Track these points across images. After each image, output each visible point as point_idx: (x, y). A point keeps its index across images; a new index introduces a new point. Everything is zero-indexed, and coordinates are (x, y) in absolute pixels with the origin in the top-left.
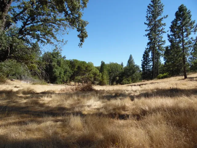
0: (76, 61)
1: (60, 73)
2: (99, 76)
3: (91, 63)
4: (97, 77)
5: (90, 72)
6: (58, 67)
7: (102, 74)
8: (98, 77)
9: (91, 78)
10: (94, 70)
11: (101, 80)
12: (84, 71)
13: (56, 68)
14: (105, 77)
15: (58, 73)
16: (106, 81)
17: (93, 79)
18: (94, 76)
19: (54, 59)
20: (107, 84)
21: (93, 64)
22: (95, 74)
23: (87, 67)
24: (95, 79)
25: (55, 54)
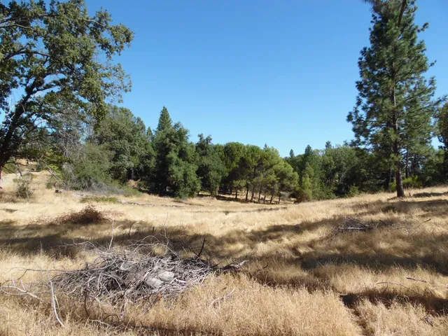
1: (185, 175)
2: (291, 179)
3: (273, 149)
4: (286, 182)
5: (269, 171)
6: (181, 161)
7: (301, 176)
8: (289, 183)
9: (273, 183)
10: (281, 167)
11: (298, 189)
12: (255, 167)
13: (177, 164)
14: (307, 181)
15: (180, 175)
16: (309, 192)
17: (277, 186)
18: (279, 178)
19: (172, 144)
20: (311, 197)
21: (276, 151)
22: (282, 176)
23: (261, 159)
24: (282, 187)
25: (175, 135)
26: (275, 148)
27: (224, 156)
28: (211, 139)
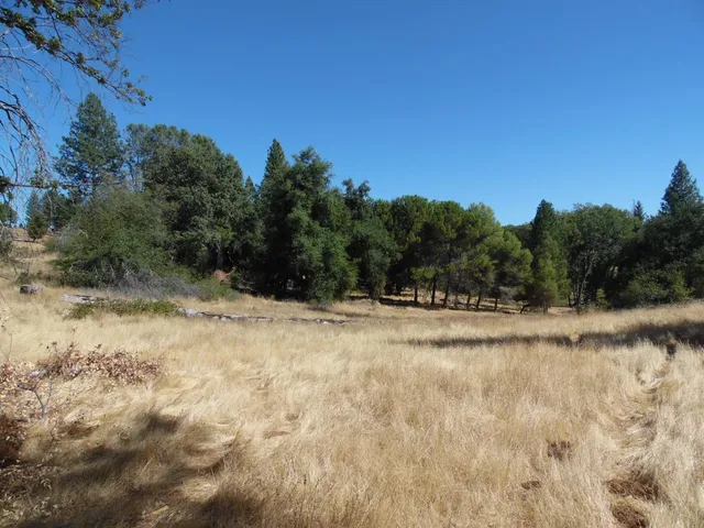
0: (417, 203)
1: (327, 255)
2: (518, 262)
3: (483, 207)
4: (509, 268)
5: (478, 247)
6: (316, 226)
7: (536, 256)
8: (515, 269)
9: (484, 271)
10: (497, 240)
11: (531, 281)
12: (452, 242)
13: (310, 233)
14: (549, 266)
15: (317, 254)
16: (551, 285)
17: (492, 276)
18: (496, 262)
19: (298, 192)
20: (557, 296)
21: (489, 210)
22: (501, 256)
23: (463, 226)
24: (502, 278)
25: (303, 173)
26: (487, 204)
27: (392, 222)
28: (368, 189)
